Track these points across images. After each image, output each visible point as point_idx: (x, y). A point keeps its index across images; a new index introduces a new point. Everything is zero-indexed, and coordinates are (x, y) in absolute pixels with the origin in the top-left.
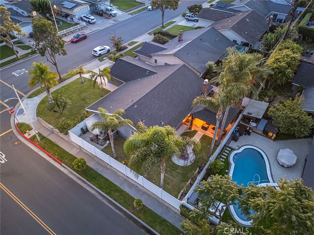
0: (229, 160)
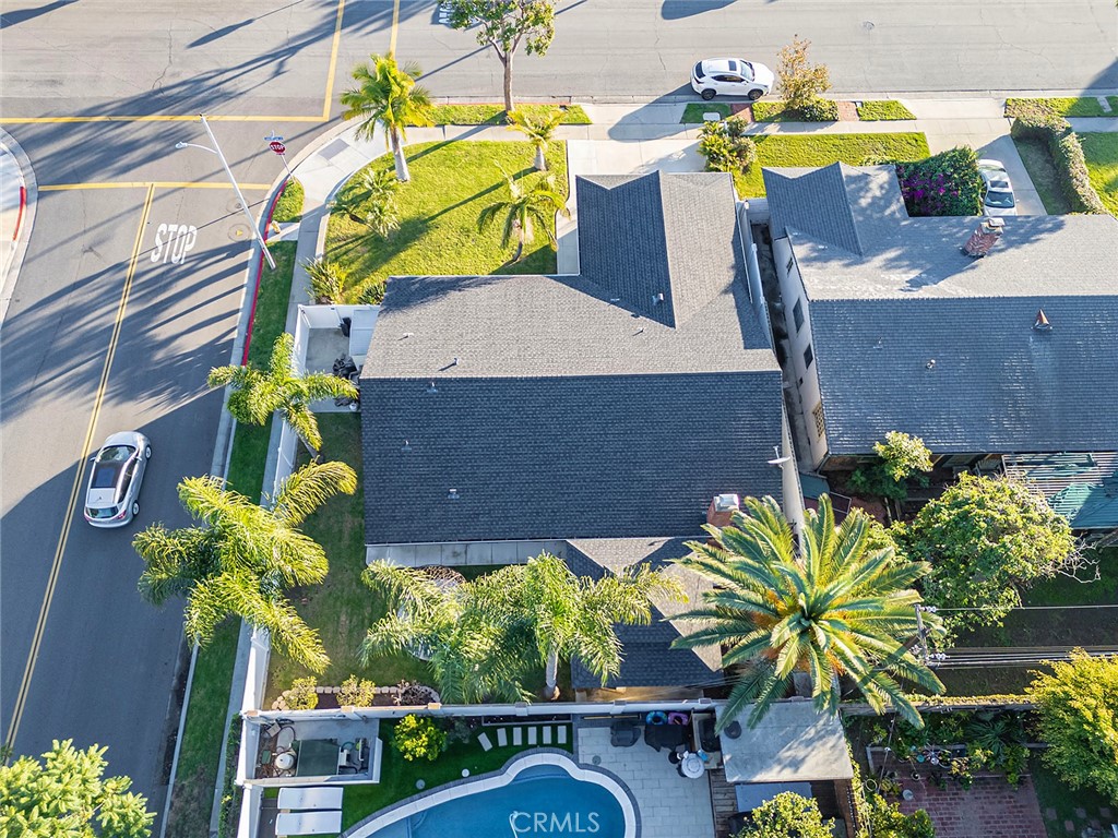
0: (515, 757)
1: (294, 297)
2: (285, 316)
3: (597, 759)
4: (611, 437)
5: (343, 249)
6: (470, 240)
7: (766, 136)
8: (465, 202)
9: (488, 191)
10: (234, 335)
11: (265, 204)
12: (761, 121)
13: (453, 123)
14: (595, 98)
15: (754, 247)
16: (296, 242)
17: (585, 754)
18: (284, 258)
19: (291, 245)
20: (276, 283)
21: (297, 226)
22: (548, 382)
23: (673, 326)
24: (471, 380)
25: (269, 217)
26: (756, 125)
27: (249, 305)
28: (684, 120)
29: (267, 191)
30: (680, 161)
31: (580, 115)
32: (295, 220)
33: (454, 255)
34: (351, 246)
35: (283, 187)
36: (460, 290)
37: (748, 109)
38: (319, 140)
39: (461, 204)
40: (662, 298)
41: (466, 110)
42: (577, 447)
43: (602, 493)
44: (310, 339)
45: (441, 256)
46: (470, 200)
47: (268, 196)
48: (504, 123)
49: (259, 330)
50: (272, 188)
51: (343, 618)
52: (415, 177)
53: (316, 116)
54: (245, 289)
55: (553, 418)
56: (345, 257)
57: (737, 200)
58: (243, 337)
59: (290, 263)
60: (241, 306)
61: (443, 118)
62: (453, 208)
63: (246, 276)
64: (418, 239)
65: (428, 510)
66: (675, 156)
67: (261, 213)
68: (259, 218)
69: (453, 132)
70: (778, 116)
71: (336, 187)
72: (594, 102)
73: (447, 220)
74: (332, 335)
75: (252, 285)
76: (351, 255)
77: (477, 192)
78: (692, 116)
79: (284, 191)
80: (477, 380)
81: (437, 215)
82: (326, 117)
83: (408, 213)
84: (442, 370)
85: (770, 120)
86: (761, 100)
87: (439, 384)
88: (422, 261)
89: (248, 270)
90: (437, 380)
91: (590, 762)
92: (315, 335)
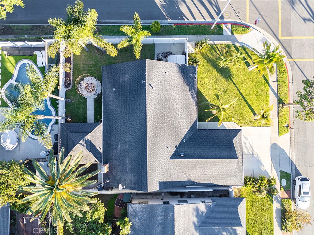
1: (200, 36)
2: (192, 35)
3: (53, 130)
4: (129, 136)
5: (217, 50)
6: (221, 92)
7: (272, 203)
8: (239, 90)
9: (244, 98)
10: (186, 20)
11: (240, 21)
12: (281, 201)
13: (278, 85)
14: (293, 138)
15: (211, 190)
16: (223, 34)
17: (54, 127)
18: (216, 31)
19: (221, 33)
20: (205, 30)
21: (230, 34)
22: (145, 117)
23: (171, 158)
24: (146, 93)
25: (234, 24)
26: (280, 200)
27: (197, 22)
28: (281, 172)
29: (246, 21)
30: (260, 168)
31: (284, 132)
32: (232, 33)
33: (215, 87)
34: (219, 52)
35: (247, 27)
36: (189, 90)
37: (288, 197)
38: (270, 36)
39: (238, 89)
40: (181, 156)
41: (285, 89)
42: (127, 126)
43: (114, 133)
44: (181, 43)
45: (214, 83)
46: (240, 92)
47: (244, 22)
48: (279, 103)
49: (187, 27)
50: (247, 23)
51: (91, 62)
52: (251, 72)
53: (282, 34)
54: (204, 20)
55: (135, 119)
56: (213, 51)
57: (233, 187)
58: (185, 22)
59: (214, 33)
60: (197, 20)
61: (281, 81)
62: (236, 86)
63: (209, 20)
64: (222, 75)
65: (110, 83)
66: (262, 167)
67: (236, 21)
68: (233, 20)
69: (274, 85)
70: (284, 208)
71: (247, 45)
72: (291, 138)
73: (230, 84)
74: (183, 50)
75: (205, 22)
76: (215, 53)
77: (243, 95)
78: (283, 175)
79: (245, 27)
80: (146, 95)
81: (232, 81)
82: (281, 38)
83: (233, 70)
84: (150, 84)
85: (282, 205)
86: (293, 203)
87: (144, 83)
88: (212, 77)
89: (211, 20)
90: (145, 83)
91: (53, 128)
92: (183, 45)
